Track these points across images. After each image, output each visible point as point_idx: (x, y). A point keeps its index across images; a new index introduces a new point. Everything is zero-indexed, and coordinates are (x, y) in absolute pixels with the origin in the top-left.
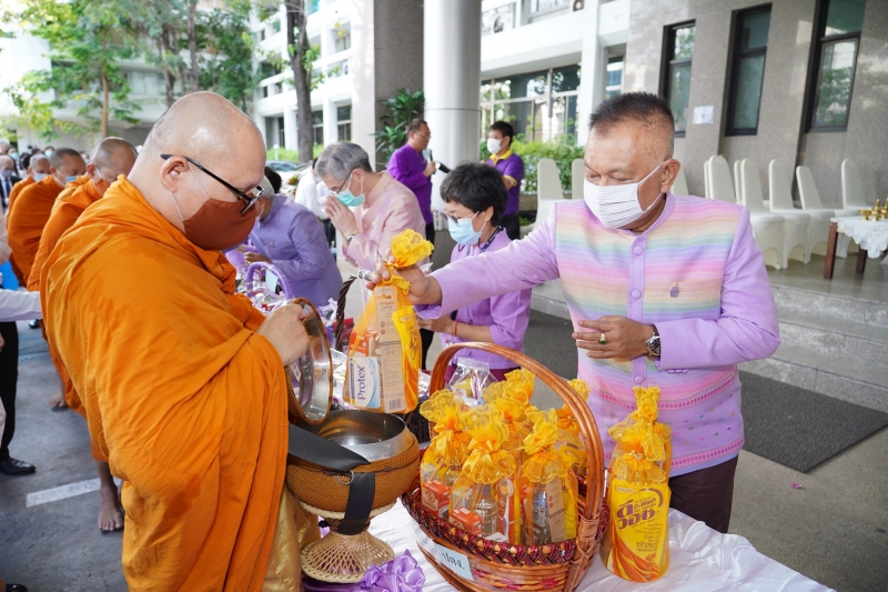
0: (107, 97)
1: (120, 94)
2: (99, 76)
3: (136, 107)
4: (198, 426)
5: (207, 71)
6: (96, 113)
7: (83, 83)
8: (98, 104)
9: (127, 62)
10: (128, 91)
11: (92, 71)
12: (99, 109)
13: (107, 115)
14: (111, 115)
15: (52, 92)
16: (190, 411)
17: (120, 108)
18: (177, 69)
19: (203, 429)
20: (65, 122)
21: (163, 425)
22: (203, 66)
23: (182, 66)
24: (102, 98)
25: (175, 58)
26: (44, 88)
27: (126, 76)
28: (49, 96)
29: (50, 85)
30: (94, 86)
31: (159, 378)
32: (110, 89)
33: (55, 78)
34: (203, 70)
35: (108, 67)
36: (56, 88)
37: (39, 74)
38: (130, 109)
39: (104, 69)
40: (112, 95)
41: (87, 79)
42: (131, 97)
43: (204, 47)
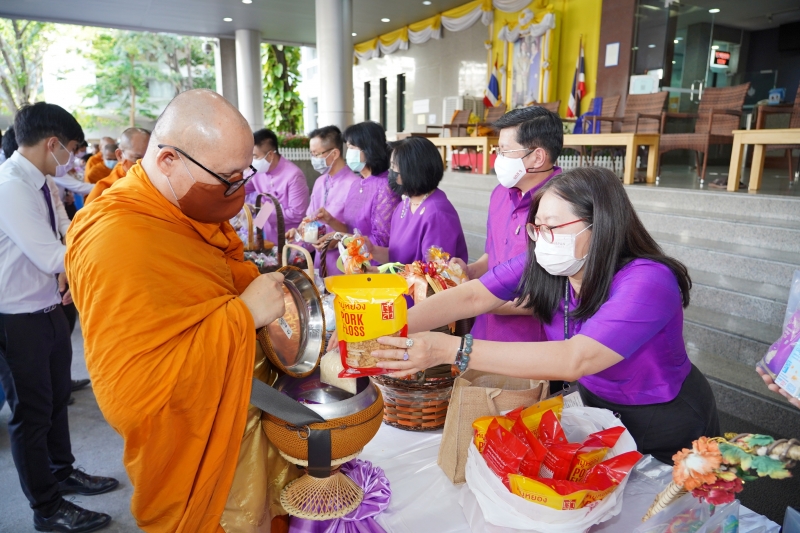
0: (134, 100)
1: (142, 99)
2: (129, 85)
3: (155, 107)
4: (154, 375)
5: (204, 80)
6: (127, 111)
7: (118, 91)
8: (128, 105)
9: (150, 76)
10: (148, 96)
11: (124, 82)
12: (129, 109)
13: (134, 113)
14: (137, 113)
15: (96, 98)
16: (149, 361)
17: (143, 108)
18: (179, 83)
19: (160, 377)
20: (104, 118)
21: (123, 371)
22: (201, 76)
23: (181, 80)
24: (130, 101)
25: (177, 75)
26: (90, 96)
27: (147, 86)
28: (95, 100)
29: (94, 93)
30: (125, 93)
31: (126, 332)
32: (137, 94)
33: (98, 88)
34: (201, 79)
35: (136, 80)
36: (99, 96)
37: (87, 87)
38: (150, 108)
39: (132, 81)
40: (137, 98)
41: (122, 88)
42: (151, 100)
43: (201, 63)
